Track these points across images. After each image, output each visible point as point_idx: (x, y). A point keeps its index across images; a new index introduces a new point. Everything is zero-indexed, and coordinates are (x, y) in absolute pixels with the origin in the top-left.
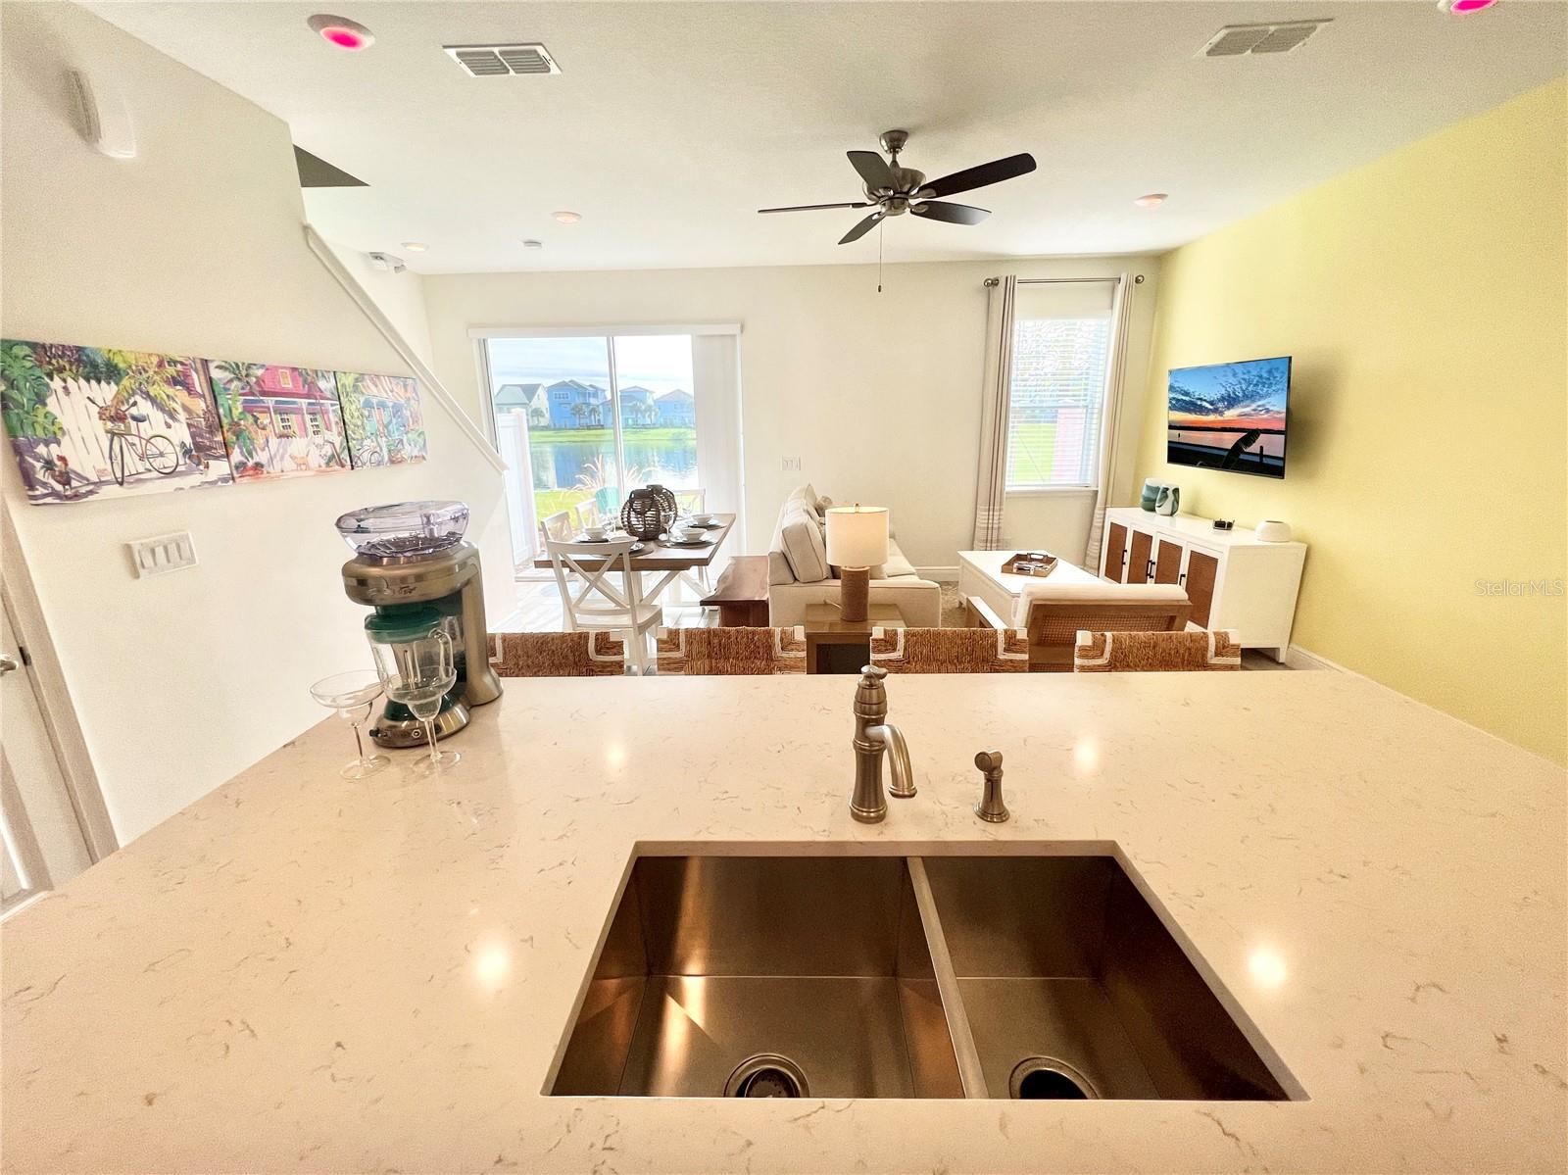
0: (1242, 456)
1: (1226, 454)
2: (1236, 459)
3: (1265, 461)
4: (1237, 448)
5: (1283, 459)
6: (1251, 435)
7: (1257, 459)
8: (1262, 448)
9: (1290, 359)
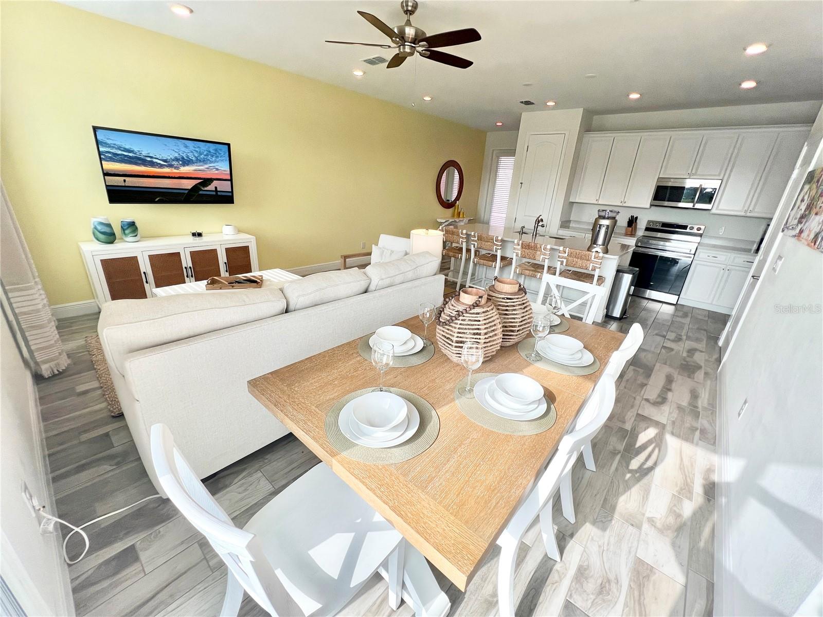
0: (201, 192)
1: (186, 192)
2: (197, 194)
3: (219, 193)
4: (195, 188)
5: (232, 192)
6: (207, 181)
7: (214, 193)
8: (216, 188)
9: (229, 145)
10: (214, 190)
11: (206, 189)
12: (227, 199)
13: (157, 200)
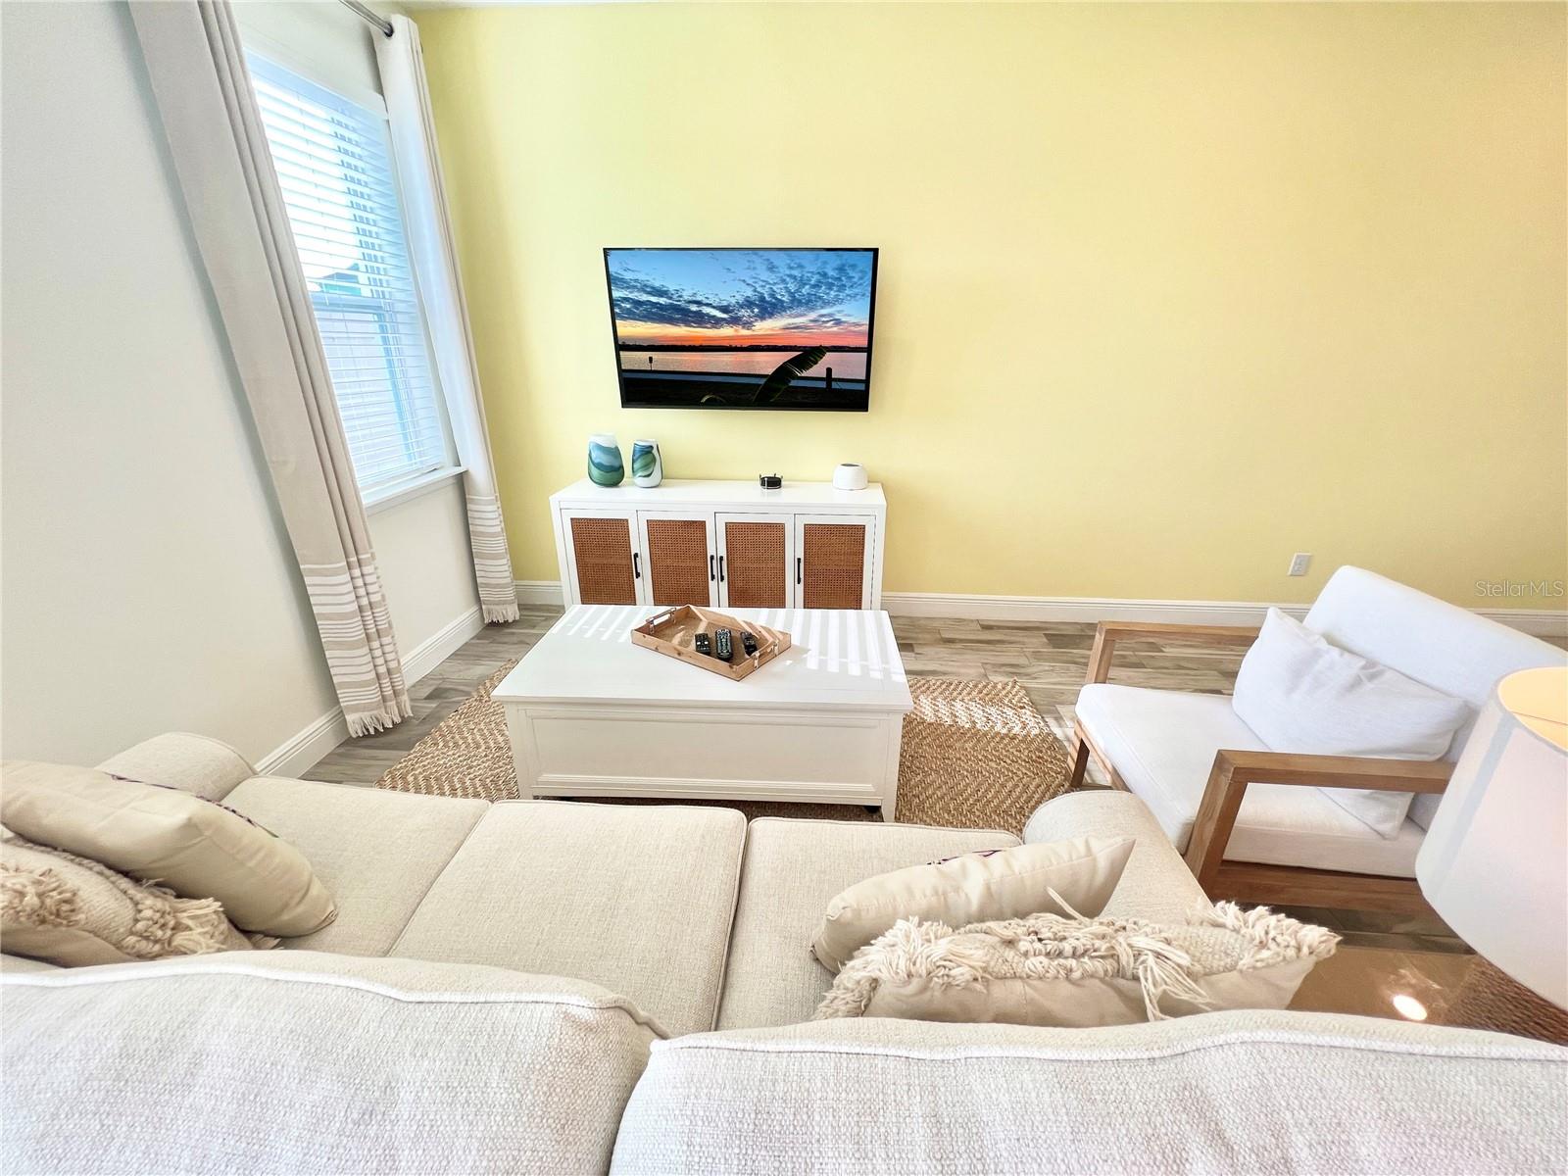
0: (793, 383)
1: (762, 381)
2: (784, 388)
3: (835, 385)
4: (783, 372)
5: (867, 381)
6: (810, 355)
7: (823, 385)
8: (829, 370)
9: (875, 251)
10: (825, 376)
11: (805, 374)
12: (852, 398)
13: (704, 400)
